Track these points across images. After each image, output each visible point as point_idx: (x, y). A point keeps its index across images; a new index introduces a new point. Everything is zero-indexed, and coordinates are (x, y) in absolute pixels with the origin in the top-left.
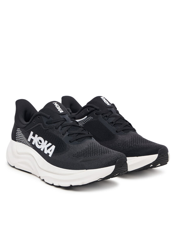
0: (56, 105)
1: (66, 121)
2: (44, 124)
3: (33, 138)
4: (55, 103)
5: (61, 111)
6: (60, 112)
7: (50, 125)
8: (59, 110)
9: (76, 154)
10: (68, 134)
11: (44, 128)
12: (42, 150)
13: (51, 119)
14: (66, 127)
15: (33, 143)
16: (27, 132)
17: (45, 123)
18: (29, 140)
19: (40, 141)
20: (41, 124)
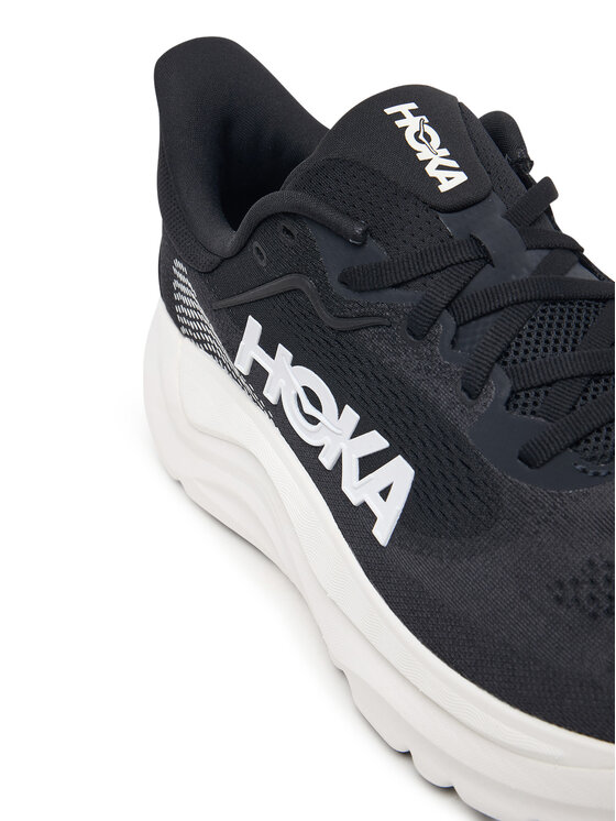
0: (411, 123)
1: (487, 259)
2: (322, 287)
3: (263, 359)
4: (405, 108)
5: (450, 179)
6: (445, 187)
7: (372, 298)
8: (431, 170)
9: (576, 582)
10: (505, 393)
11: (327, 318)
12: (327, 460)
13: (376, 251)
14: (490, 319)
15: (270, 394)
16: (225, 309)
17: (333, 279)
18: (243, 364)
19: (313, 398)
20: (308, 284)
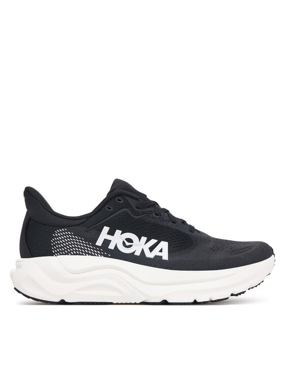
3: (109, 237)
7: (144, 210)
11: (134, 216)
12: (138, 253)
15: (111, 247)
16: (94, 228)
17: (134, 208)
18: (99, 243)
19: (130, 240)
20: (128, 210)
